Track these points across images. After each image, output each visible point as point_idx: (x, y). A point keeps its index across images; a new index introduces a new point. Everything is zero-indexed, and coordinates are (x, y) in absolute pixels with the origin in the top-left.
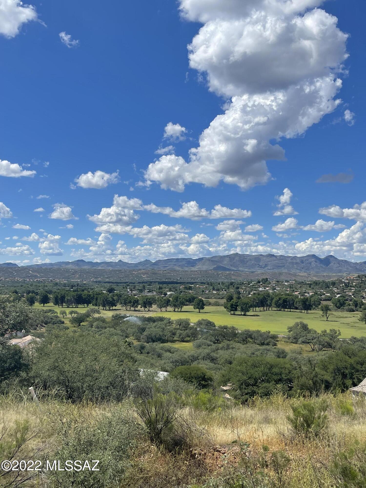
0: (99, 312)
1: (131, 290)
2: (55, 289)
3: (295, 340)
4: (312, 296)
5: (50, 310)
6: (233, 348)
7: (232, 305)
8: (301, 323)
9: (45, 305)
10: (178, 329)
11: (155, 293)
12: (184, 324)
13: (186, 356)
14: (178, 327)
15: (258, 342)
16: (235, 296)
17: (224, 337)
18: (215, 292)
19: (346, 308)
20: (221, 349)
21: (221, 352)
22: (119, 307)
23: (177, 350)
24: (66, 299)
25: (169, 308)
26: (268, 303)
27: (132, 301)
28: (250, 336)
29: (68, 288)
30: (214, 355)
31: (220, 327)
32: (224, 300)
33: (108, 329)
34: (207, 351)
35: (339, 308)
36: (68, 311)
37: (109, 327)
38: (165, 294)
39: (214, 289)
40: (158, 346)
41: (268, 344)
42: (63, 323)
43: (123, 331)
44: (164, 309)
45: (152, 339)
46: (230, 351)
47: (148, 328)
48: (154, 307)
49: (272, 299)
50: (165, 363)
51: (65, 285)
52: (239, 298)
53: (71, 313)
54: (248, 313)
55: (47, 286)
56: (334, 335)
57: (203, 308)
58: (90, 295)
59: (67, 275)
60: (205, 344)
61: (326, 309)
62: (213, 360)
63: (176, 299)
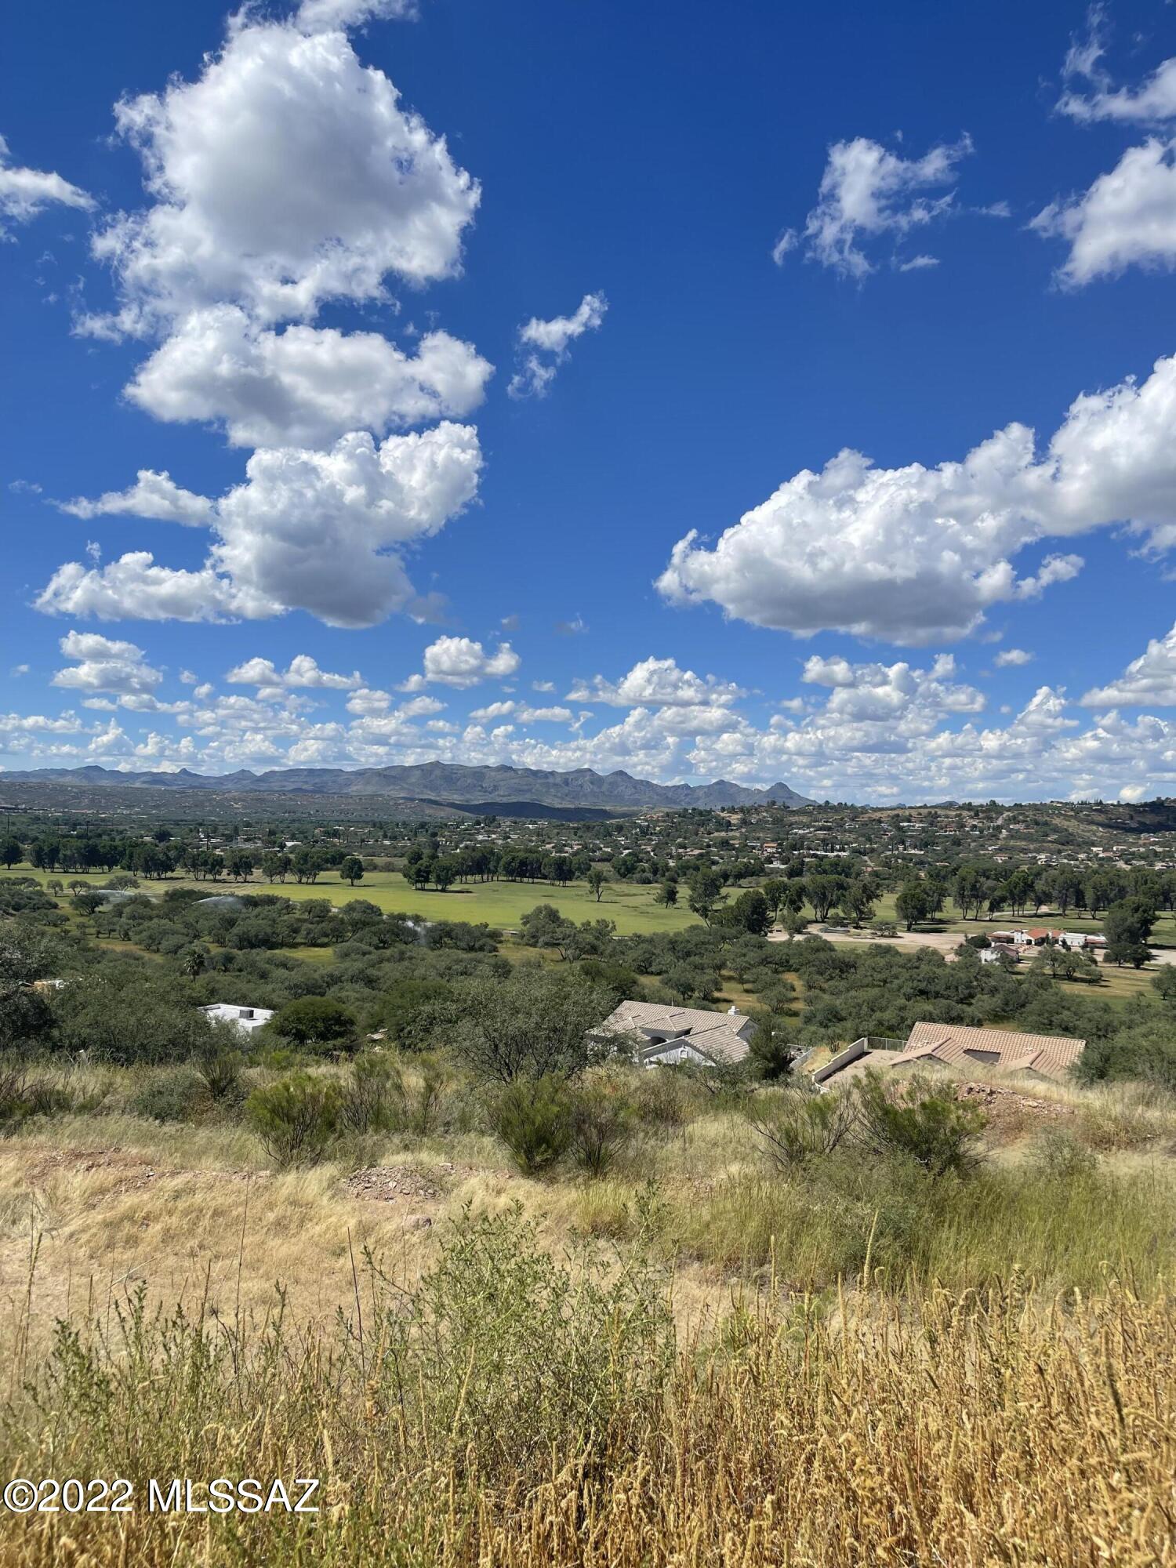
0: (135, 885)
1: (208, 837)
2: (34, 831)
3: (533, 940)
4: (575, 854)
5: (25, 880)
6: (411, 958)
7: (419, 871)
8: (547, 907)
9: (13, 866)
10: (305, 921)
11: (259, 844)
12: (319, 911)
13: (316, 976)
14: (306, 916)
15: (463, 944)
16: (427, 852)
17: (397, 935)
18: (387, 843)
19: (637, 876)
20: (388, 960)
21: (386, 966)
22: (179, 872)
23: (300, 964)
24: (61, 855)
25: (289, 877)
26: (491, 866)
27: (210, 861)
28: (449, 934)
29: (64, 829)
30: (373, 972)
31: (392, 916)
32: (404, 861)
33: (156, 920)
34: (359, 965)
35: (624, 876)
36: (66, 880)
37: (158, 916)
38: (282, 846)
39: (385, 837)
40: (261, 955)
41: (481, 949)
42: (55, 906)
43: (187, 925)
44: (277, 879)
45: (249, 942)
46: (406, 963)
47: (244, 920)
48: (257, 873)
49: (499, 859)
50: (274, 990)
51: (56, 822)
52: (434, 857)
53: (73, 885)
54: (451, 887)
55: (14, 824)
56: (603, 930)
57: (360, 877)
58: (116, 848)
59: (61, 799)
60: (357, 951)
61: (598, 880)
62: (370, 982)
63: (305, 857)
